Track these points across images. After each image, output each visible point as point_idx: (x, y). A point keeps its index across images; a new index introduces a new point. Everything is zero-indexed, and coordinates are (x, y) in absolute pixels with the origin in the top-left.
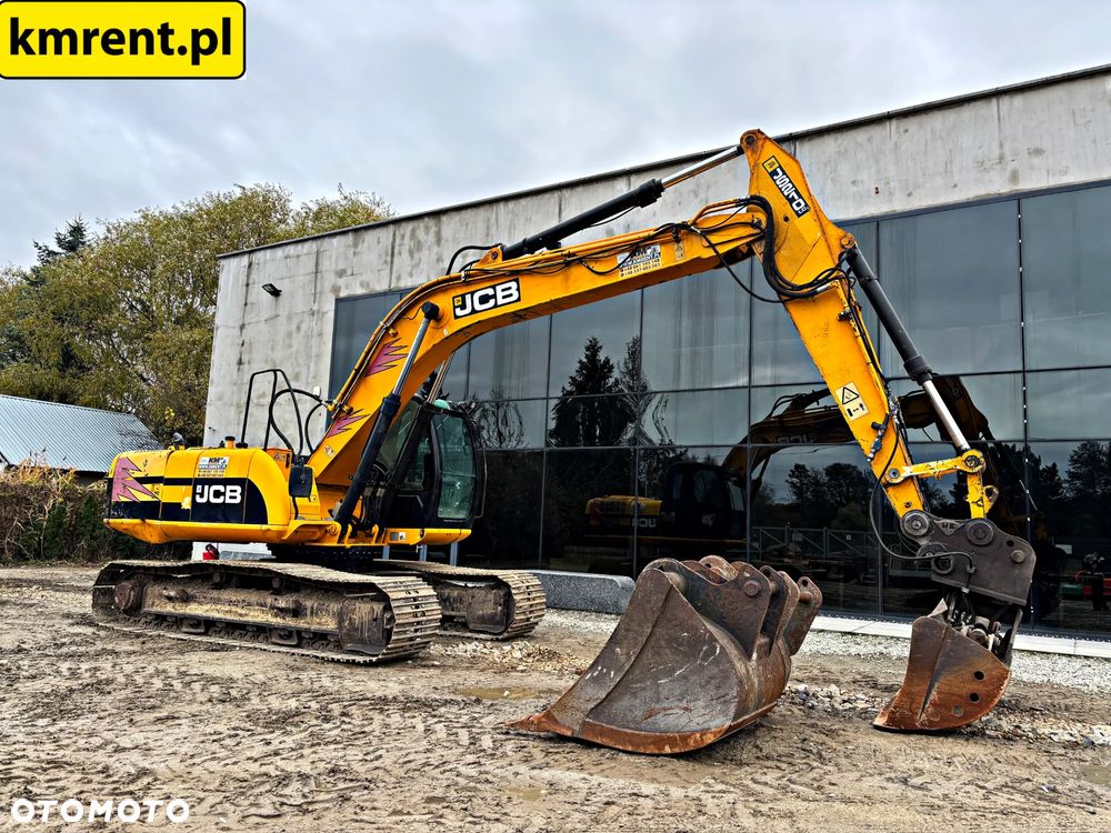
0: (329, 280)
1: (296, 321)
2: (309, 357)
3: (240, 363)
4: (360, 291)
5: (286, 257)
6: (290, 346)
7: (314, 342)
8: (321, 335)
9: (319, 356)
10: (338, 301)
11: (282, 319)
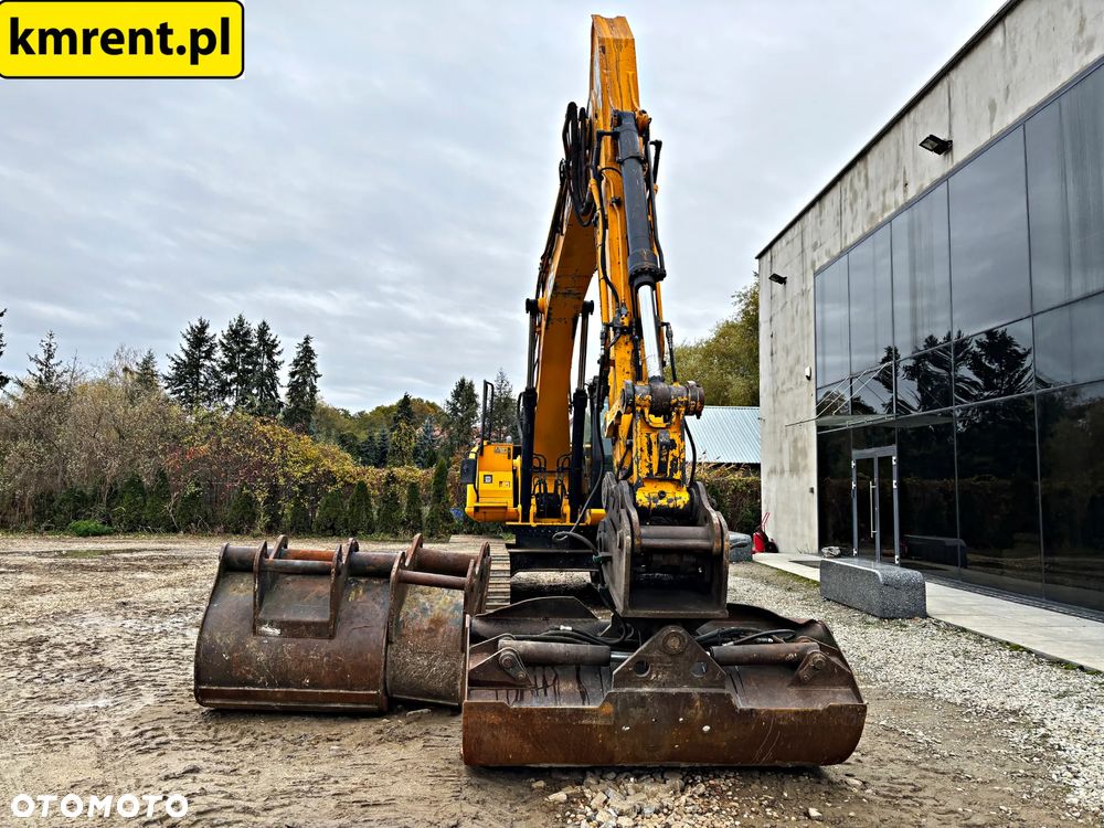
0: (810, 255)
1: (795, 304)
2: (803, 339)
3: (772, 354)
4: (826, 260)
5: (788, 243)
6: (793, 330)
7: (805, 322)
8: (808, 313)
9: (808, 335)
10: (816, 274)
11: (789, 303)
